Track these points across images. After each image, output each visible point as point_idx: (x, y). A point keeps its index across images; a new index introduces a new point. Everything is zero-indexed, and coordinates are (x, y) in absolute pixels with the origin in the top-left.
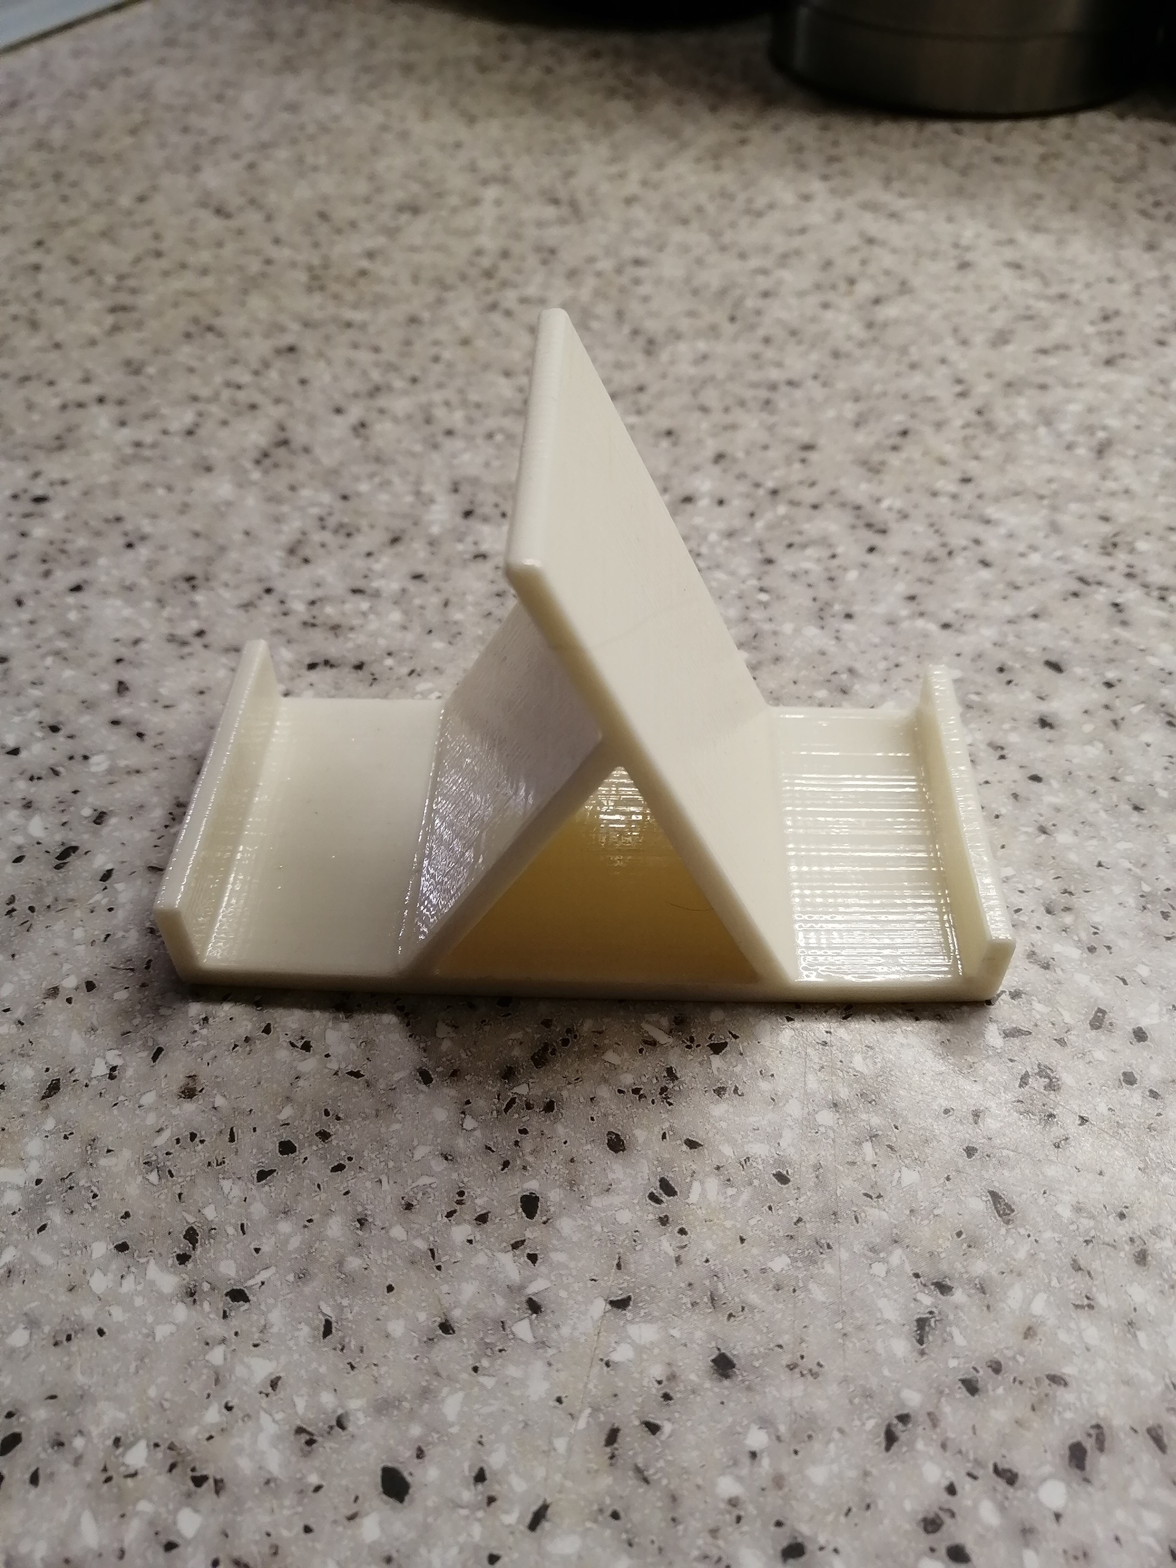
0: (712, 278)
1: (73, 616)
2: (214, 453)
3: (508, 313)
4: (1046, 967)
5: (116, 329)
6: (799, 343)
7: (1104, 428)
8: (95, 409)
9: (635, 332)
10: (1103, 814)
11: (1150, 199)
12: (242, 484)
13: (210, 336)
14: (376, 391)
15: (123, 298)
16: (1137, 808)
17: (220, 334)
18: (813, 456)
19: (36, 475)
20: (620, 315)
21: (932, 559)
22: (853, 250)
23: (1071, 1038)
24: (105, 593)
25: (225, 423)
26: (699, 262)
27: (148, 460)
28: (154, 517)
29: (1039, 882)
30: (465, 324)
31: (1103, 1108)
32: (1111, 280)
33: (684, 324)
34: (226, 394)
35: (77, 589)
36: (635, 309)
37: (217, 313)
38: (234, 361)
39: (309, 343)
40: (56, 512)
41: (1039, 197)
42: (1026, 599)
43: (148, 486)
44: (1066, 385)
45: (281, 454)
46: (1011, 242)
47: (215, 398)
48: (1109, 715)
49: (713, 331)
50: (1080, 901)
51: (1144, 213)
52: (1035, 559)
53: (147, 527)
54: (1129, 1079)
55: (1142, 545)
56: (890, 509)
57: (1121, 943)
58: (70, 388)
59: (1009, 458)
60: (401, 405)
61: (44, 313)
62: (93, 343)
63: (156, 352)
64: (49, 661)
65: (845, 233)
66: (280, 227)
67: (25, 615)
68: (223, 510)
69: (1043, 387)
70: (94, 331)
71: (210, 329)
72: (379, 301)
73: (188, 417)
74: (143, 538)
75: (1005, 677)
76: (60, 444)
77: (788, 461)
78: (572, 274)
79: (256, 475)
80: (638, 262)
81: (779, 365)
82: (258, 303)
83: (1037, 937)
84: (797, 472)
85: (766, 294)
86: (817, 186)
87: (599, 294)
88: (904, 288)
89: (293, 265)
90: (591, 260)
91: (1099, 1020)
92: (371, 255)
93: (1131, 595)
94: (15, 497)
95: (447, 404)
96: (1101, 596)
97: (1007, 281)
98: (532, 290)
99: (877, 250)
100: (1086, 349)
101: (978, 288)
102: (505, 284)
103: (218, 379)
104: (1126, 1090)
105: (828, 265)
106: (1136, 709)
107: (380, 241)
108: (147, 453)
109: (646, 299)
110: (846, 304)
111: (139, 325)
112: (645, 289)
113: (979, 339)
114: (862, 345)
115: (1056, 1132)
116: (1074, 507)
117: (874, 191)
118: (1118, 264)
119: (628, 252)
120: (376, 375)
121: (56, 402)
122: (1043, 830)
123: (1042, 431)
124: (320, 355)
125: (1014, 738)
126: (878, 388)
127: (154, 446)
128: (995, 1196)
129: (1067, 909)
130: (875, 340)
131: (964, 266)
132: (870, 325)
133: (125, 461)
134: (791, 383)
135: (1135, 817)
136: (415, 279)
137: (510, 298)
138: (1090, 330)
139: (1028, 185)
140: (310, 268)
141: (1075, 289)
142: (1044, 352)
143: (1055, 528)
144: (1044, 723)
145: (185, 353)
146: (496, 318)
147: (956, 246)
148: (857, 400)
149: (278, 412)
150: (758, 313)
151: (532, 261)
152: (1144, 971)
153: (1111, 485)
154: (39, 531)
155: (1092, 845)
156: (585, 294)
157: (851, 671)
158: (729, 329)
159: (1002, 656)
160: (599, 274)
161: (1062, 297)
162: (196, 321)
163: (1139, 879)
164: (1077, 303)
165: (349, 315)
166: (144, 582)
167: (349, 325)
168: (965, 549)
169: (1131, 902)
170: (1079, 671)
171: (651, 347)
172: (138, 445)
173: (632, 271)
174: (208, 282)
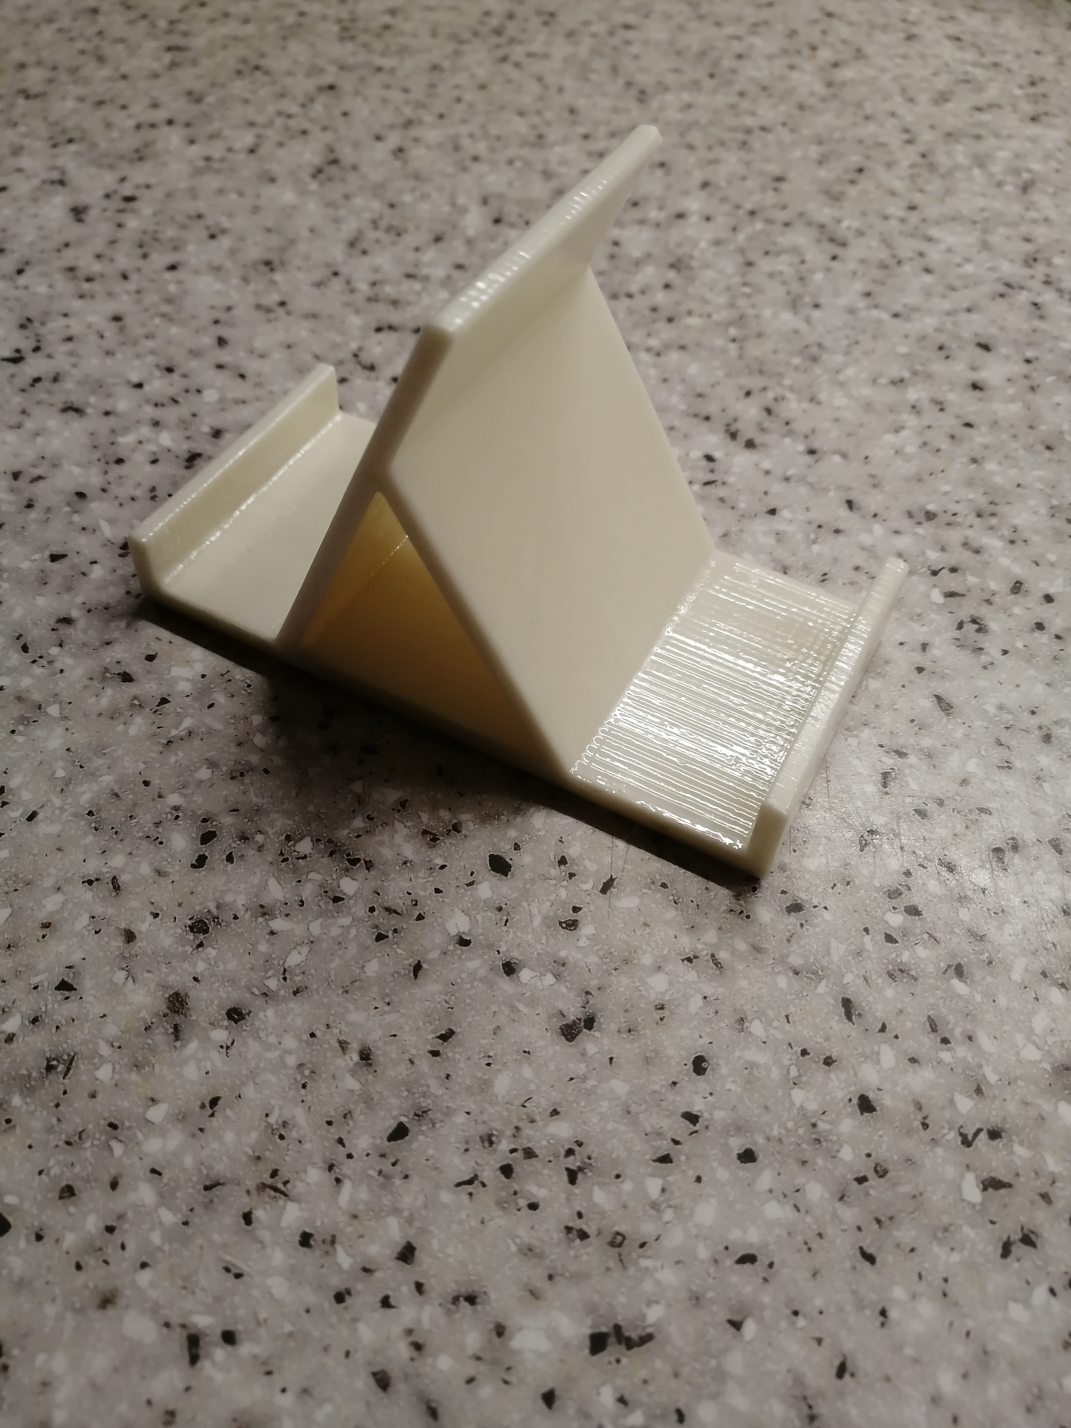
0: (693, 41)
1: (172, 288)
2: (275, 168)
3: (518, 65)
4: (977, 552)
5: (174, 65)
6: (770, 96)
7: (1029, 171)
8: (166, 130)
9: (629, 84)
10: (1021, 452)
12: (302, 192)
13: (259, 75)
14: (409, 123)
15: (177, 40)
16: (1049, 448)
17: (267, 72)
18: (785, 187)
20: (615, 70)
21: (884, 266)
22: (815, 22)
23: (997, 599)
24: (197, 272)
25: (281, 144)
26: (681, 28)
27: (218, 171)
28: (230, 215)
29: (971, 496)
30: (481, 73)
31: (1020, 644)
32: (1038, 53)
33: (670, 79)
34: (279, 122)
35: (173, 268)
36: (627, 65)
37: (262, 55)
38: (282, 95)
39: (346, 82)
40: (146, 208)
42: (963, 298)
43: (221, 192)
44: (997, 135)
45: (333, 170)
46: (952, 19)
47: (270, 123)
48: (1027, 383)
49: (695, 85)
50: (1004, 510)
52: (969, 269)
53: (225, 223)
54: (1040, 626)
55: (1058, 260)
56: (849, 228)
57: (1036, 539)
58: (141, 112)
59: (949, 191)
60: (432, 135)
61: (108, 49)
62: (156, 75)
63: (214, 85)
64: (157, 321)
65: (808, 8)
67: (131, 286)
68: (288, 212)
69: (978, 138)
70: (155, 66)
71: (257, 68)
72: (403, 51)
73: (249, 138)
74: (224, 231)
75: (944, 353)
76: (139, 156)
77: (763, 189)
78: (571, 35)
79: (314, 186)
80: (627, 27)
81: (753, 114)
82: (298, 48)
83: (969, 533)
84: (771, 197)
85: (740, 57)
87: (596, 52)
88: (860, 55)
89: (325, 18)
90: (587, 23)
91: (1017, 587)
92: (393, 12)
93: (1048, 297)
94: (108, 196)
95: (472, 137)
96: (1023, 297)
97: (949, 52)
98: (536, 47)
99: (835, 22)
100: (1015, 108)
101: (923, 56)
102: (512, 41)
103: (270, 109)
104: (1037, 634)
105: (793, 33)
106: (1050, 379)
108: (216, 165)
109: (636, 57)
110: (808, 66)
111: (195, 62)
112: (634, 49)
113: (924, 98)
114: (823, 99)
115: (984, 659)
116: (1002, 231)
118: (1045, 39)
119: (619, 18)
120: (408, 112)
121: (130, 123)
122: (974, 461)
123: (976, 172)
124: (357, 93)
125: (951, 397)
126: (838, 135)
127: (222, 160)
128: (939, 698)
129: (993, 515)
130: (834, 96)
131: (911, 37)
132: (830, 84)
133: (199, 172)
134: (764, 129)
135: (1048, 454)
136: (434, 33)
137: (518, 52)
138: (1018, 92)
140: (339, 21)
141: (1008, 60)
142: (978, 109)
143: (985, 246)
144: (975, 386)
145: (239, 87)
146: (508, 69)
147: (904, 20)
148: (820, 143)
149: (326, 137)
150: (734, 71)
151: (535, 22)
152: (1052, 557)
153: (1033, 214)
154: (133, 223)
155: (1013, 472)
156: (583, 49)
158: (707, 83)
159: (942, 338)
160: (594, 36)
161: (996, 65)
162: (244, 61)
163: (1050, 496)
164: (1009, 71)
165: (378, 61)
166: (229, 264)
167: (379, 70)
168: (911, 259)
169: (1043, 510)
170: (1004, 351)
171: (643, 96)
172: (208, 159)
173: (622, 34)
174: (250, 29)
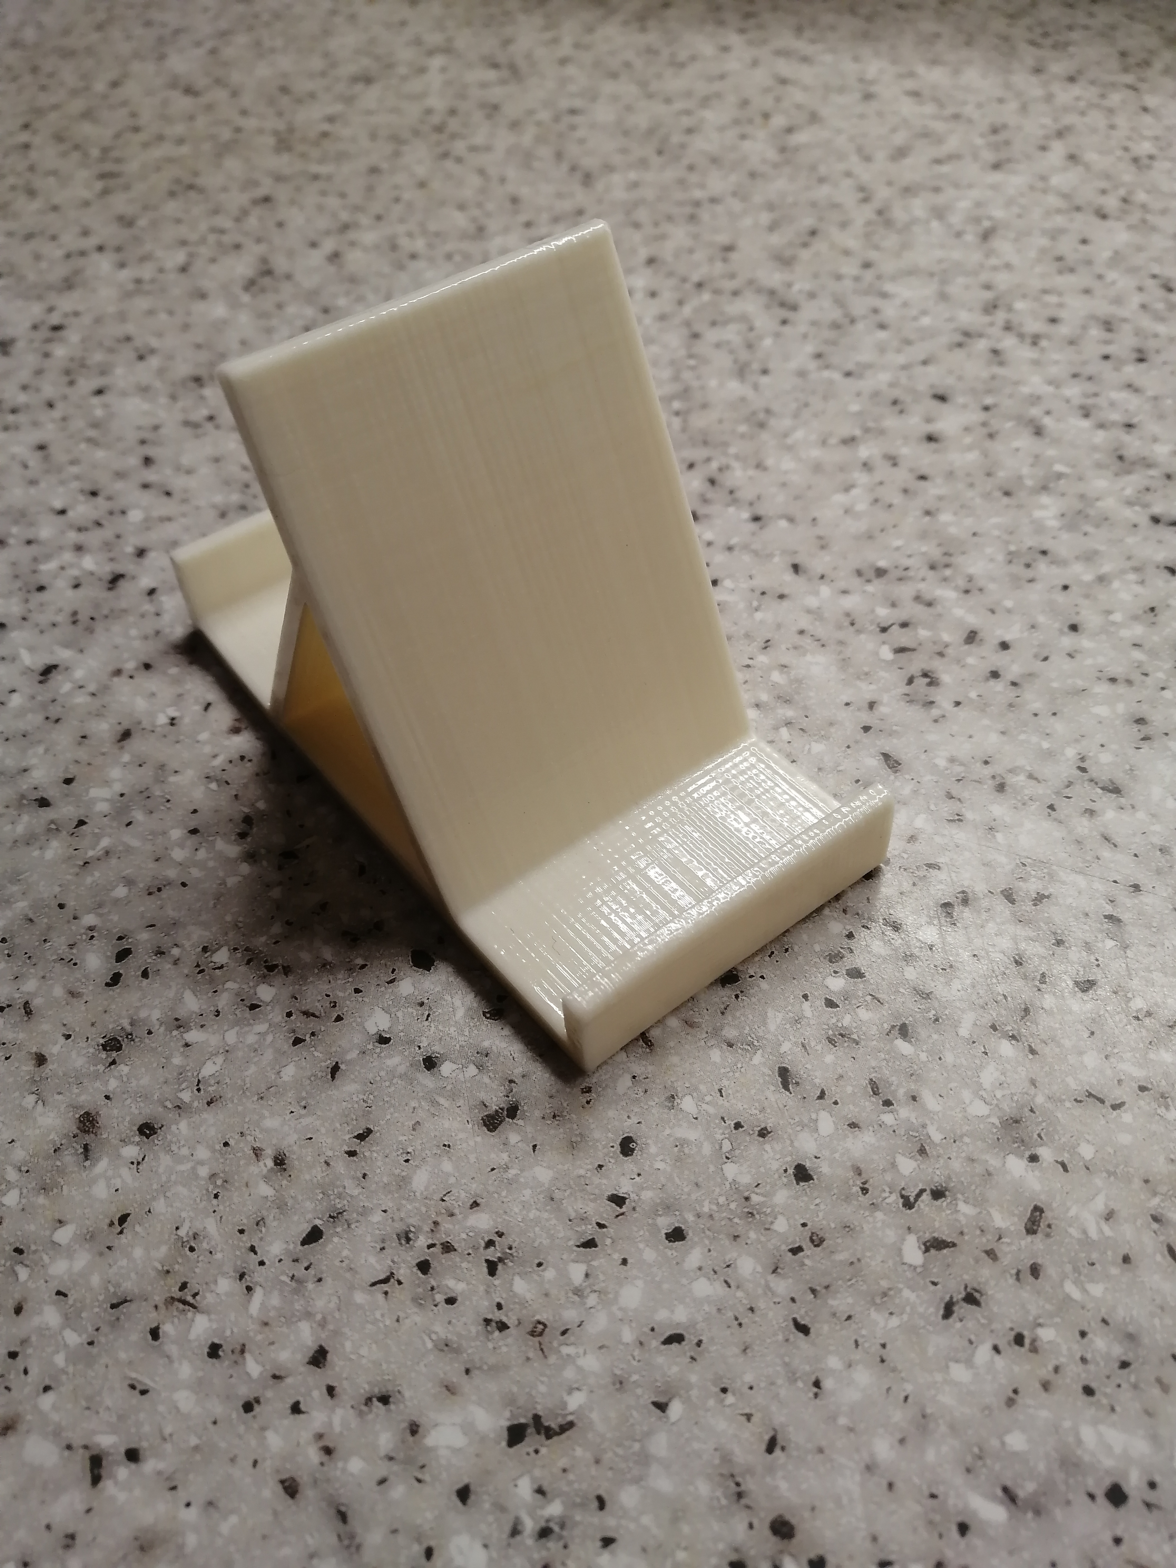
0: (640, 120)
1: (99, 413)
2: (207, 284)
3: (459, 160)
4: (930, 604)
5: (105, 192)
6: (720, 167)
7: (990, 218)
8: (96, 257)
9: (573, 169)
10: (978, 501)
11: (1039, 30)
12: (234, 305)
13: (192, 194)
14: (345, 227)
15: (108, 167)
16: (1007, 494)
17: (201, 190)
18: (734, 256)
19: (51, 310)
20: (559, 156)
21: (836, 326)
22: (768, 89)
23: (950, 651)
24: (124, 394)
25: (213, 260)
26: (629, 108)
27: (148, 293)
28: (160, 335)
29: (924, 549)
30: (421, 171)
31: (973, 695)
32: (1001, 101)
33: (617, 159)
34: (212, 238)
35: (99, 392)
36: (573, 150)
37: (196, 174)
38: (216, 212)
39: (282, 193)
40: (73, 336)
41: (937, 36)
42: (919, 351)
43: (151, 313)
44: (957, 186)
45: (266, 281)
46: (911, 75)
47: (203, 241)
48: (985, 431)
49: (643, 163)
50: (958, 560)
51: (1033, 43)
52: (926, 321)
53: (154, 342)
54: (995, 675)
55: (1019, 305)
56: (800, 291)
57: (992, 586)
58: (70, 240)
59: (905, 246)
60: (369, 237)
61: (38, 183)
62: (86, 204)
63: (146, 208)
64: (82, 446)
65: (761, 77)
66: (246, 100)
67: (56, 414)
68: (220, 326)
69: (937, 190)
70: (86, 194)
71: (191, 187)
72: (341, 157)
73: (180, 257)
74: (152, 351)
75: (898, 408)
76: (68, 284)
77: (711, 260)
78: (515, 125)
79: (246, 298)
80: (573, 112)
81: (702, 186)
82: (233, 164)
83: (922, 586)
84: (719, 267)
85: (690, 131)
86: (734, 39)
87: (540, 139)
88: (814, 118)
89: (261, 131)
90: (531, 112)
91: (972, 637)
92: (331, 119)
93: (1008, 342)
94: (35, 327)
95: (410, 235)
96: (982, 345)
97: (908, 108)
98: (479, 139)
99: (789, 88)
100: (975, 157)
101: (880, 114)
102: (453, 137)
103: (203, 226)
104: (992, 682)
105: (745, 103)
106: (1009, 425)
107: (337, 108)
108: (147, 287)
109: (582, 141)
110: (761, 135)
111: (127, 187)
112: (580, 133)
113: (880, 156)
114: (776, 166)
115: (935, 712)
116: (961, 280)
117: (787, 40)
118: (1008, 86)
119: (565, 103)
120: (344, 216)
121: (59, 253)
122: (928, 513)
123: (935, 224)
124: (293, 202)
125: (904, 451)
126: (790, 199)
127: (153, 281)
128: (886, 756)
129: (947, 566)
130: (787, 162)
131: (868, 97)
132: (783, 150)
133: (128, 295)
134: (713, 200)
135: (1006, 500)
136: (373, 136)
137: (459, 147)
138: (979, 141)
139: (928, 26)
140: (276, 133)
141: (969, 110)
142: (938, 161)
143: (943, 297)
144: (930, 438)
145: (171, 208)
146: (449, 164)
147: (861, 80)
148: (771, 209)
149: (260, 249)
150: (683, 146)
151: (478, 116)
152: (1009, 604)
153: (993, 261)
154: (60, 352)
155: (968, 522)
156: (527, 138)
157: (768, 411)
158: (655, 160)
159: (896, 393)
160: (539, 124)
161: (956, 117)
162: (178, 181)
163: (1007, 543)
164: (970, 121)
165: (315, 168)
166: (157, 384)
167: (316, 177)
168: (865, 317)
169: (1000, 557)
170: (961, 400)
171: (588, 179)
172: (138, 281)
173: (567, 120)
174: (185, 150)
